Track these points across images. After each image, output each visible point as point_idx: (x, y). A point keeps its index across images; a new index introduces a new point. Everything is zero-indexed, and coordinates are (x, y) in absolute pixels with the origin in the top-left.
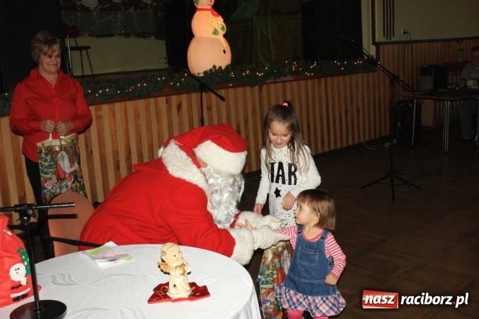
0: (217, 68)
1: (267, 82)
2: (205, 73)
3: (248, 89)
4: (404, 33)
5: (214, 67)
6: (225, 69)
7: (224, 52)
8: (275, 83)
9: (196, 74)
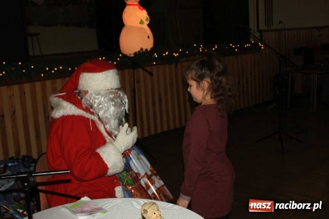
0: (144, 50)
1: (181, 60)
2: (135, 54)
3: (167, 66)
4: (280, 23)
5: (142, 49)
6: (150, 51)
7: (149, 37)
8: (187, 61)
9: (128, 55)
